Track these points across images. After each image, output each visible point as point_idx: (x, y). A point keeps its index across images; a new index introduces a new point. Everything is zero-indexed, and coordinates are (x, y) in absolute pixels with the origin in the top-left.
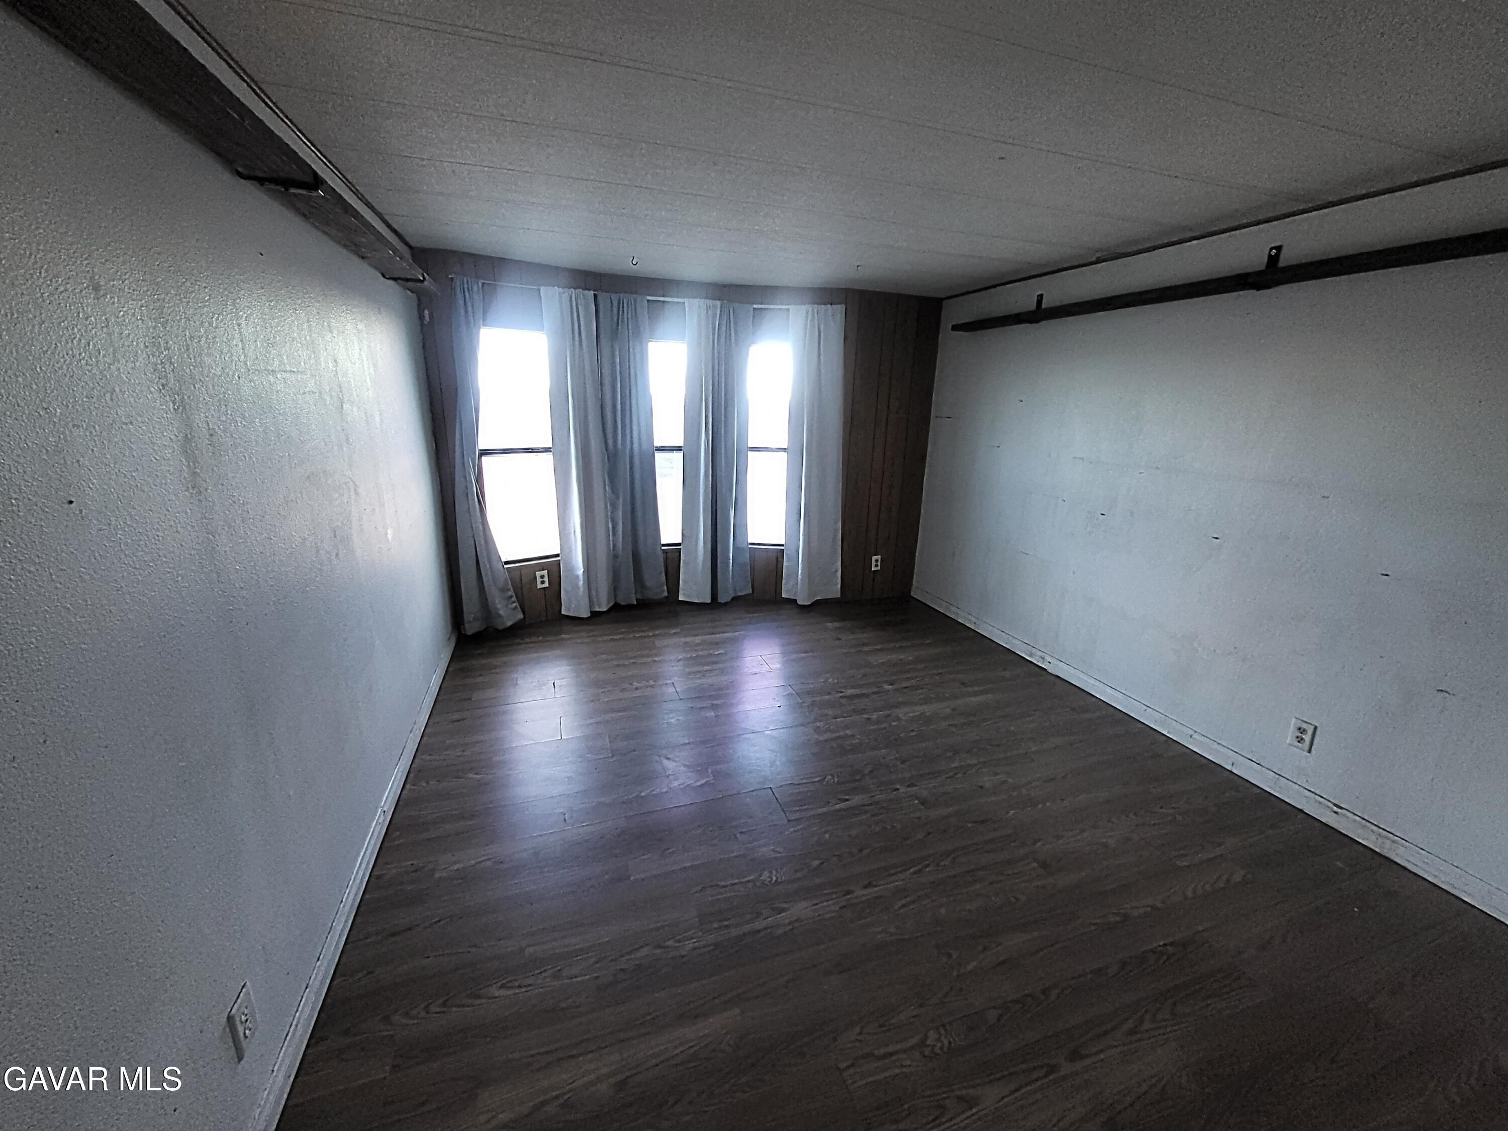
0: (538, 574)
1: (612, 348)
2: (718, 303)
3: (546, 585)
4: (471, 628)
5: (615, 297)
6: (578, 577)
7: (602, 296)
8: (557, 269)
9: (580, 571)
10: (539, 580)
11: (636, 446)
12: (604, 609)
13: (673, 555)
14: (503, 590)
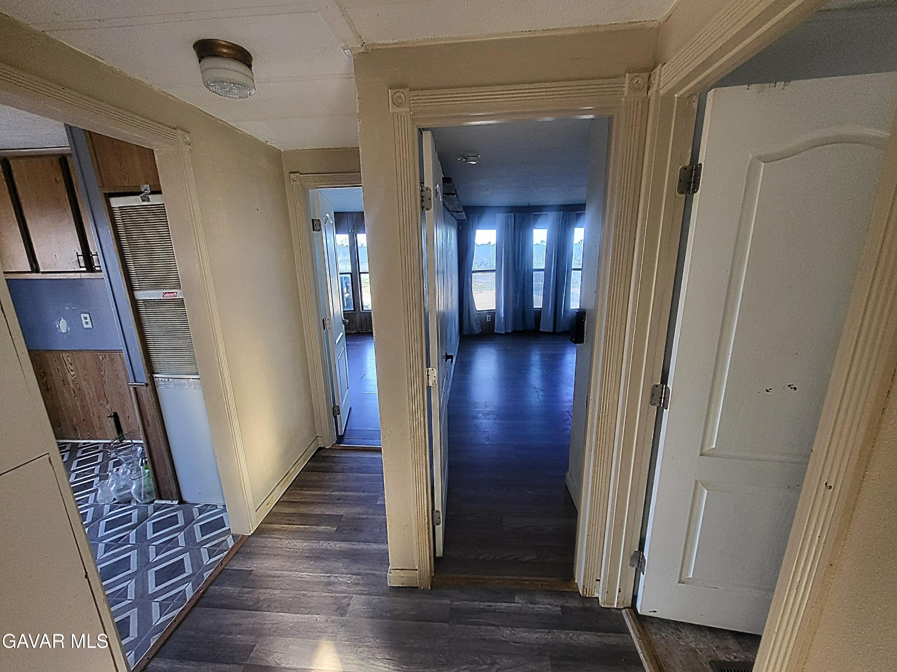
0: (488, 316)
1: (519, 233)
2: (562, 213)
3: (490, 320)
4: (465, 333)
5: (521, 214)
6: (501, 318)
7: (516, 214)
8: (501, 207)
9: (503, 316)
10: (487, 318)
11: (526, 268)
12: (510, 331)
13: (539, 312)
14: (476, 320)
